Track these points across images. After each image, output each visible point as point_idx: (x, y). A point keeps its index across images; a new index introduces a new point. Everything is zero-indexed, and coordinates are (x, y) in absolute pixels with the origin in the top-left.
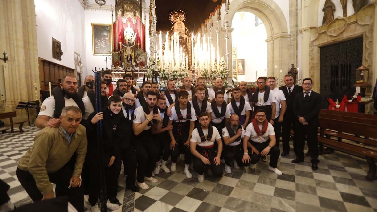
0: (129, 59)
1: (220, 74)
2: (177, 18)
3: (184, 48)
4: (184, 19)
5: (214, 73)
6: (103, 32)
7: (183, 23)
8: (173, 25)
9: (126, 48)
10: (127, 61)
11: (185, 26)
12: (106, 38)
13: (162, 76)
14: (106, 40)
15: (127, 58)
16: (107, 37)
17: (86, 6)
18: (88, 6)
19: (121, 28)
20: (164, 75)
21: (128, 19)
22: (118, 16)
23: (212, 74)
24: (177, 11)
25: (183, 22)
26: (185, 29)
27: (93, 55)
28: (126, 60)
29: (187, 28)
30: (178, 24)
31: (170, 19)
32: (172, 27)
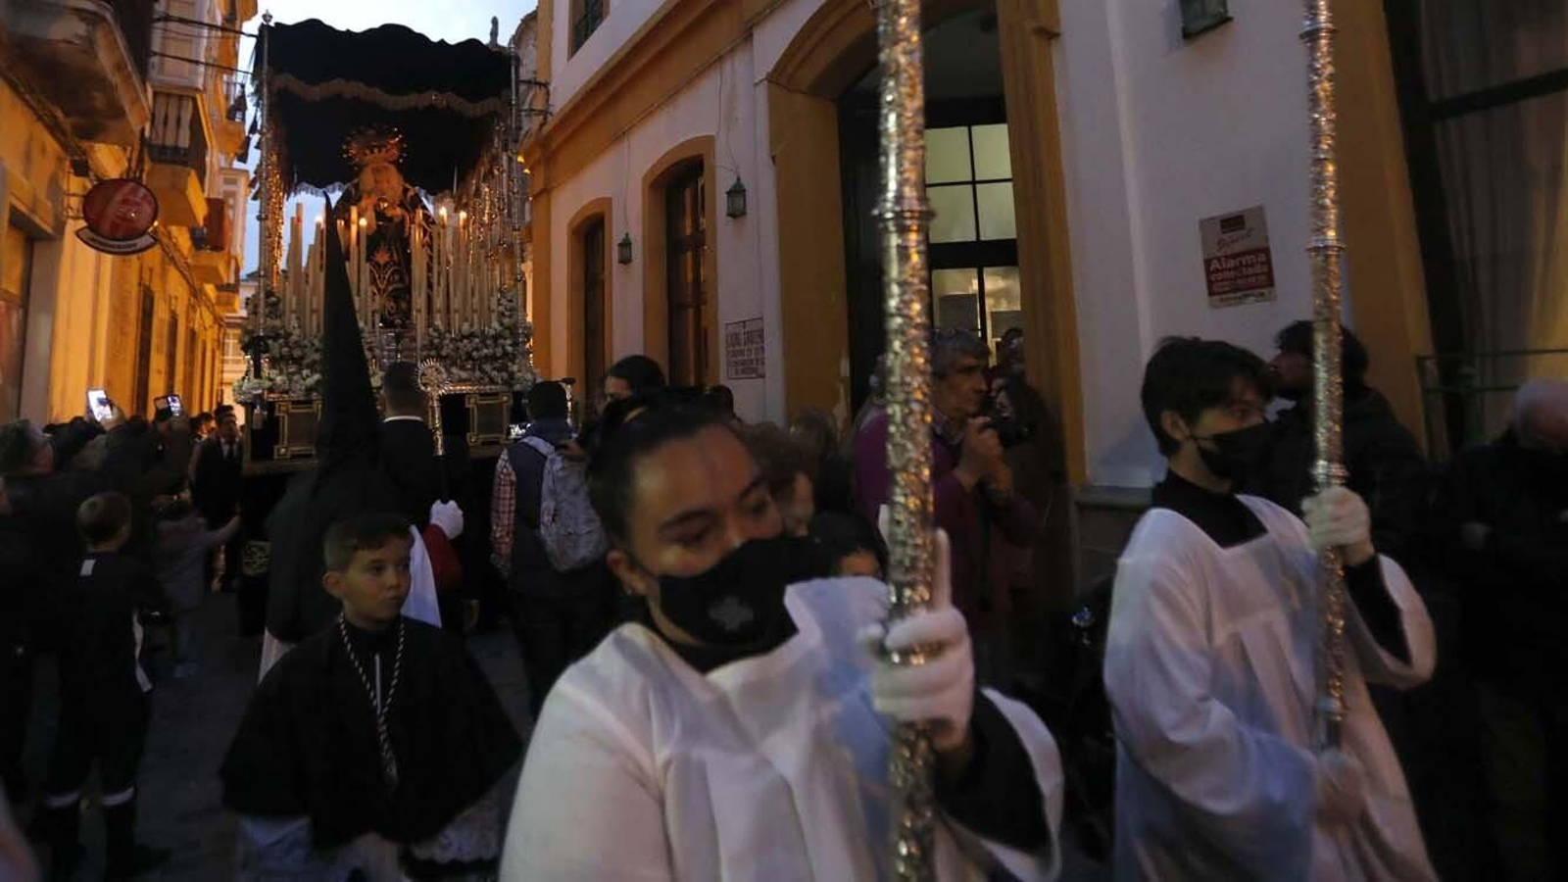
1: (489, 342)
2: (372, 152)
3: (397, 249)
4: (401, 157)
5: (465, 341)
7: (393, 169)
8: (357, 174)
11: (401, 179)
13: (280, 353)
20: (285, 349)
23: (459, 344)
24: (374, 128)
25: (395, 163)
26: (401, 188)
29: (408, 186)
30: (376, 171)
31: (347, 153)
32: (356, 181)
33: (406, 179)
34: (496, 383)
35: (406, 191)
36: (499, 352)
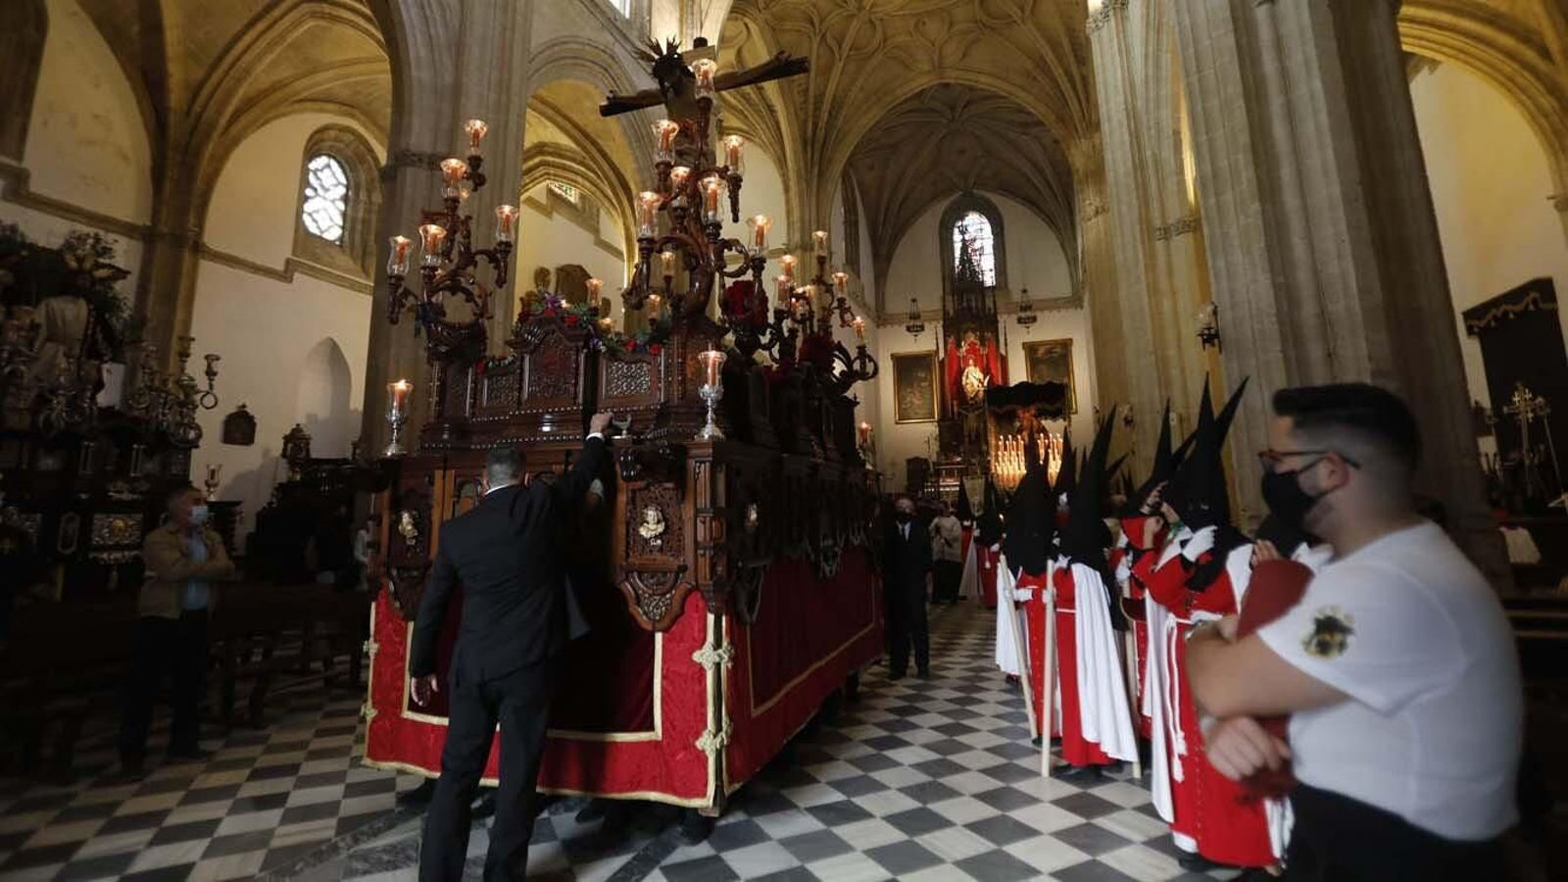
0: (973, 438)
6: (917, 372)
9: (966, 416)
10: (970, 442)
12: (923, 384)
14: (922, 387)
15: (970, 436)
16: (925, 380)
17: (881, 322)
18: (885, 320)
19: (955, 368)
21: (969, 345)
22: (949, 346)
27: (897, 423)
28: (967, 439)
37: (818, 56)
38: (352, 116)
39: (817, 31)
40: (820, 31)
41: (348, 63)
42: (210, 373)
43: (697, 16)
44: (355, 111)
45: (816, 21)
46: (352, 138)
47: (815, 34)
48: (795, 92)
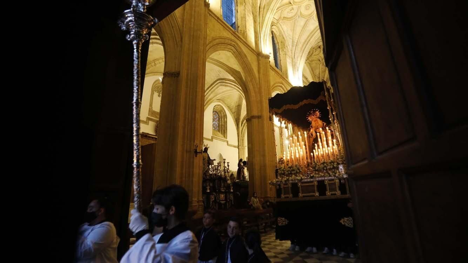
4: (320, 116)
11: (321, 121)
25: (319, 118)
26: (322, 124)
29: (324, 123)
30: (315, 121)
31: (308, 119)
32: (311, 125)
33: (323, 121)
34: (332, 176)
35: (323, 124)
36: (332, 167)
37: (322, 68)
38: (220, 102)
39: (321, 62)
40: (322, 62)
41: (223, 92)
42: (228, 166)
43: (296, 68)
44: (221, 101)
45: (321, 61)
46: (220, 107)
47: (321, 63)
48: (316, 78)
